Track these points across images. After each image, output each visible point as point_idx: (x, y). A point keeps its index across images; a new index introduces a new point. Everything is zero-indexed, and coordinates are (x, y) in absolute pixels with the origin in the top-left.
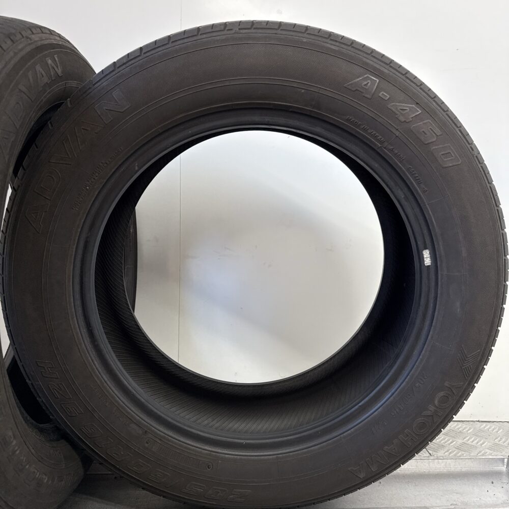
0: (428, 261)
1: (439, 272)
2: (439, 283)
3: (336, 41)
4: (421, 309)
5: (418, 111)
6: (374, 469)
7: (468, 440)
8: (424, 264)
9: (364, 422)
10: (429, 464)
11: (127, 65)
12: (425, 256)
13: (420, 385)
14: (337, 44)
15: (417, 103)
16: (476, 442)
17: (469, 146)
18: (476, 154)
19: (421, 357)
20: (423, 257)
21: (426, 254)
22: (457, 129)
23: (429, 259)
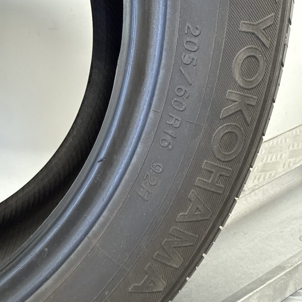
6: (176, 263)
7: (267, 160)
9: (120, 187)
10: (246, 200)
13: (192, 55)
16: (274, 158)
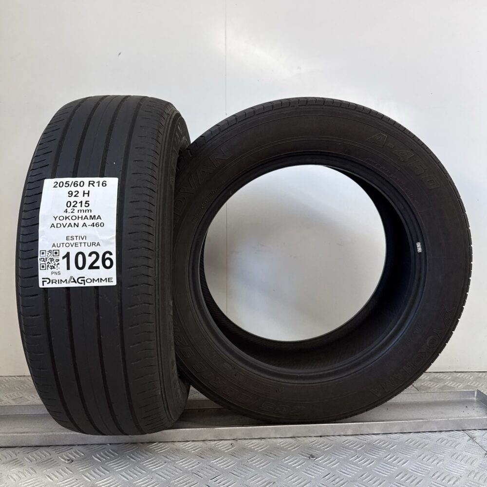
0: (420, 250)
1: (427, 257)
2: (428, 264)
3: (360, 112)
4: (416, 282)
5: (412, 154)
7: (448, 384)
8: (417, 252)
11: (228, 130)
12: (418, 246)
14: (360, 113)
15: (412, 150)
16: (453, 385)
17: (444, 175)
18: (449, 180)
19: (416, 313)
20: (417, 247)
21: (419, 245)
22: (437, 165)
23: (420, 248)
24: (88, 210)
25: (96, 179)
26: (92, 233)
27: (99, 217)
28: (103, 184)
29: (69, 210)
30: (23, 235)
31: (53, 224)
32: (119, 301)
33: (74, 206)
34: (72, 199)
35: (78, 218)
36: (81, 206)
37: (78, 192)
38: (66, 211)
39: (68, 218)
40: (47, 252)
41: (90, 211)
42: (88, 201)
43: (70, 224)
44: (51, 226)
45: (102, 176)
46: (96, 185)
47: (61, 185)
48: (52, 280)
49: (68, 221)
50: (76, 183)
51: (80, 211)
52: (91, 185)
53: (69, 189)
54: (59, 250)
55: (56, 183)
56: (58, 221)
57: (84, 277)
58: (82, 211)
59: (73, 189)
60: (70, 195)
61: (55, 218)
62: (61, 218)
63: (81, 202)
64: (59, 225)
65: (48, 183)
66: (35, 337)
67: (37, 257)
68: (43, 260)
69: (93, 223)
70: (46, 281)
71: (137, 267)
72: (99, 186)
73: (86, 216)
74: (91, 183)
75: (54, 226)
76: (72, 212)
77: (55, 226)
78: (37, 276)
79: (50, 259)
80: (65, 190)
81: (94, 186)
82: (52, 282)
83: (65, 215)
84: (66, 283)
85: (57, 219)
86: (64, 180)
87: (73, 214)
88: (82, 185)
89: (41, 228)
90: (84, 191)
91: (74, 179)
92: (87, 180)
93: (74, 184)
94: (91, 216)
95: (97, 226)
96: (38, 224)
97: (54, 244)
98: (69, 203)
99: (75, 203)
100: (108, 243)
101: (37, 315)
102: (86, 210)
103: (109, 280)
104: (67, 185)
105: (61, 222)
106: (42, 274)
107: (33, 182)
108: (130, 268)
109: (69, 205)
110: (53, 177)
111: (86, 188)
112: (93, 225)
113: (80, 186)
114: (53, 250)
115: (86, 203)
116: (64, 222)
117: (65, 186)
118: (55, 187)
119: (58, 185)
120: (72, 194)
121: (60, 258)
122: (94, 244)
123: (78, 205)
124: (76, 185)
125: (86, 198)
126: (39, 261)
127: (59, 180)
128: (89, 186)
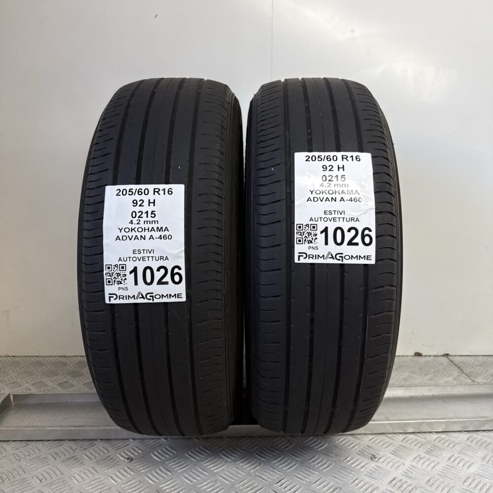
24: (155, 221)
25: (161, 187)
26: (160, 246)
27: (166, 229)
28: (168, 192)
29: (135, 221)
30: (86, 247)
31: (118, 236)
32: (189, 317)
33: (139, 217)
34: (137, 209)
35: (145, 229)
36: (147, 217)
37: (143, 201)
38: (131, 222)
39: (134, 229)
40: (113, 267)
41: (156, 222)
42: (155, 211)
43: (136, 236)
44: (117, 239)
45: (167, 183)
46: (161, 192)
47: (124, 193)
48: (119, 296)
49: (134, 234)
50: (140, 190)
51: (146, 222)
52: (156, 193)
53: (133, 197)
54: (125, 265)
55: (119, 191)
56: (123, 233)
57: (152, 293)
58: (149, 222)
59: (137, 197)
60: (135, 205)
61: (121, 230)
62: (127, 230)
63: (147, 212)
64: (124, 238)
65: (110, 191)
66: (101, 352)
67: (103, 271)
68: (109, 274)
69: (161, 236)
70: (113, 297)
71: (207, 281)
72: (164, 194)
73: (153, 228)
74: (156, 190)
75: (119, 239)
76: (138, 224)
77: (121, 238)
78: (103, 291)
79: (116, 274)
80: (129, 199)
81: (159, 194)
82: (120, 298)
83: (130, 226)
84: (134, 299)
85: (123, 230)
86: (128, 187)
87: (138, 226)
88: (146, 192)
89: (106, 241)
90: (149, 200)
91: (138, 187)
92: (151, 187)
93: (138, 192)
94: (158, 228)
95: (165, 238)
96: (102, 236)
97: (120, 258)
98: (134, 213)
99: (141, 213)
100: (177, 257)
101: (104, 331)
102: (152, 221)
103: (179, 296)
104: (131, 193)
105: (127, 234)
106: (108, 289)
107: (93, 189)
108: (199, 283)
109: (134, 216)
110: (114, 184)
111: (151, 197)
112: (160, 237)
113: (145, 194)
114: (120, 265)
115: (152, 214)
116: (130, 234)
117: (129, 194)
118: (117, 195)
119: (121, 193)
120: (137, 203)
121: (127, 273)
122: (161, 258)
123: (144, 215)
124: (140, 193)
125: (151, 208)
126: (105, 276)
127: (122, 187)
128: (154, 194)
